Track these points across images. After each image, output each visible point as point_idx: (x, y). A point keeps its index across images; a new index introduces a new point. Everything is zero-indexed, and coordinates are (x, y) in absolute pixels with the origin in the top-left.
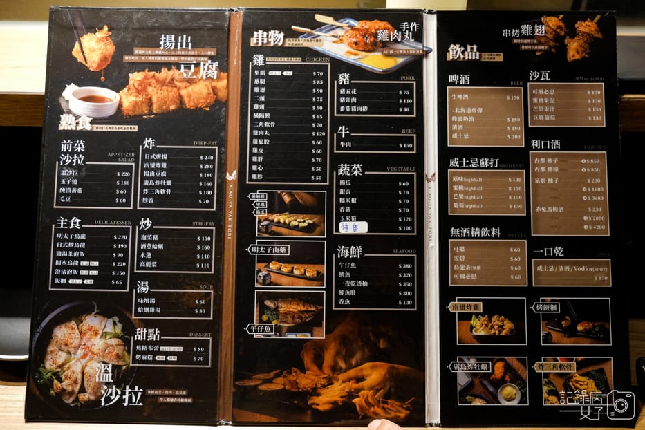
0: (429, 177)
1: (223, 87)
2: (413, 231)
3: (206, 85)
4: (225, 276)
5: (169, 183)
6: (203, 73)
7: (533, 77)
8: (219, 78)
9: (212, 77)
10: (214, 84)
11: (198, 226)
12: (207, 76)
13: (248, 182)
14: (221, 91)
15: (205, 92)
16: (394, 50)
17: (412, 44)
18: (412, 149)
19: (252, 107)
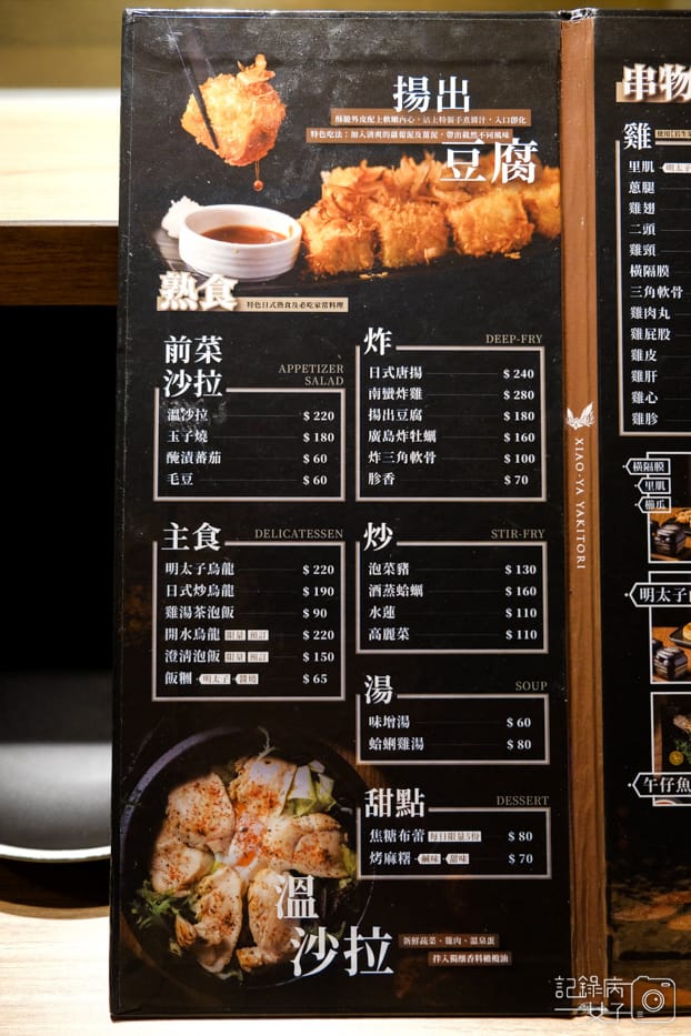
1: (552, 203)
3: (509, 199)
4: (575, 658)
5: (430, 436)
6: (500, 169)
8: (540, 181)
9: (524, 178)
10: (528, 195)
11: (504, 539)
12: (510, 175)
13: (622, 433)
14: (546, 212)
15: (507, 213)
19: (626, 250)
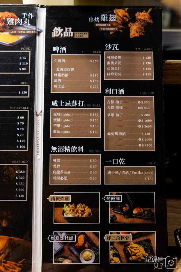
0: (38, 113)
2: (26, 149)
7: (108, 48)
16: (17, 31)
17: (28, 27)
18: (27, 95)
